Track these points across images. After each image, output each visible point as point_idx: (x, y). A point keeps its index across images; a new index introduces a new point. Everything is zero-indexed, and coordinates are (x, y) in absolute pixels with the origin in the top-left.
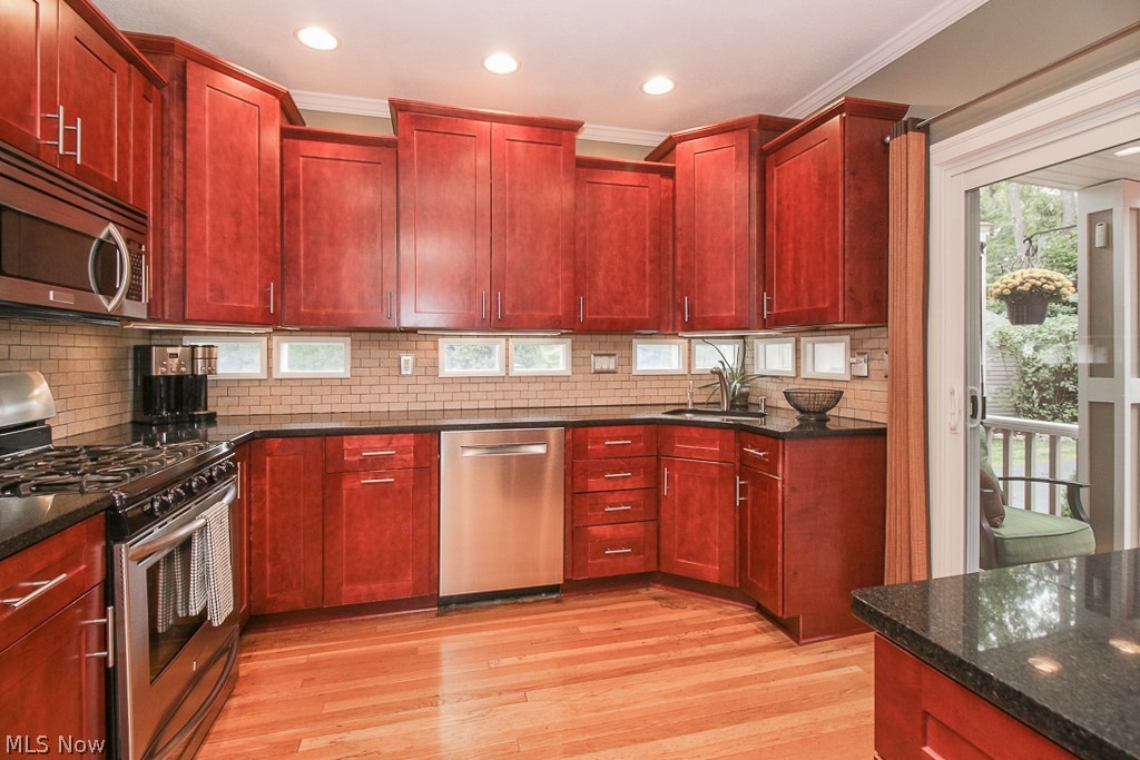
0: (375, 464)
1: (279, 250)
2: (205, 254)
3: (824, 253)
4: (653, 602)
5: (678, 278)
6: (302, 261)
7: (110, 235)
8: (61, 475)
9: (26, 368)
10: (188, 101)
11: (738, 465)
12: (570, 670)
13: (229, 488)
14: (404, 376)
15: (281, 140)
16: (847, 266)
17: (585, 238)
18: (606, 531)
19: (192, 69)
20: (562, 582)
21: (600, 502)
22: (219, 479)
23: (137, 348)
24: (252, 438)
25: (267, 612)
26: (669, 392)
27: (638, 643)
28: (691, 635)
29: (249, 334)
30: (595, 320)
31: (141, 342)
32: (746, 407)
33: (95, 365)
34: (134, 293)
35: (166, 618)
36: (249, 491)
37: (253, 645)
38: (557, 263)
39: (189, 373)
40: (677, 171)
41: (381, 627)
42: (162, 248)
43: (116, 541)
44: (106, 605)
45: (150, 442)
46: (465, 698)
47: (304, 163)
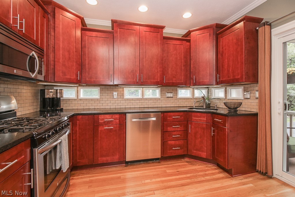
0: (108, 123)
1: (81, 62)
2: (60, 63)
3: (238, 62)
4: (186, 163)
5: (192, 71)
6: (87, 65)
7: (33, 55)
8: (18, 126)
9: (9, 95)
10: (56, 19)
11: (212, 124)
12: (166, 184)
13: (67, 130)
14: (114, 98)
15: (81, 31)
16: (246, 66)
17: (165, 59)
18: (172, 142)
19: (57, 10)
20: (160, 157)
21: (171, 134)
22: (65, 127)
23: (41, 90)
24: (73, 116)
25: (78, 165)
26: (187, 103)
27: (184, 176)
28: (199, 174)
29: (72, 86)
30: (168, 82)
31: (42, 88)
32: (209, 107)
33: (29, 94)
34: (40, 72)
35: (49, 170)
36: (73, 131)
37: (74, 175)
38: (158, 66)
39: (56, 97)
40: (191, 40)
41: (110, 170)
42: (48, 61)
43: (34, 147)
44: (31, 168)
45: (45, 117)
46: (136, 193)
47: (88, 38)
